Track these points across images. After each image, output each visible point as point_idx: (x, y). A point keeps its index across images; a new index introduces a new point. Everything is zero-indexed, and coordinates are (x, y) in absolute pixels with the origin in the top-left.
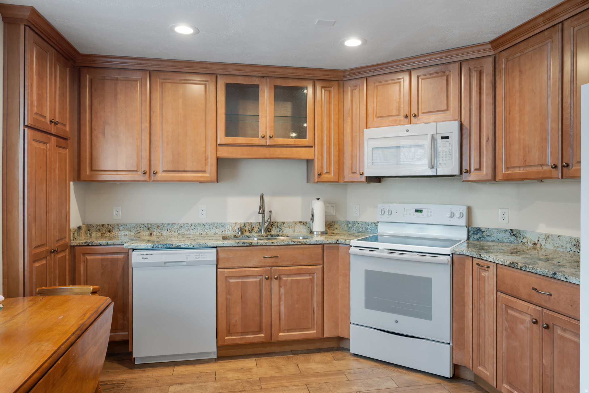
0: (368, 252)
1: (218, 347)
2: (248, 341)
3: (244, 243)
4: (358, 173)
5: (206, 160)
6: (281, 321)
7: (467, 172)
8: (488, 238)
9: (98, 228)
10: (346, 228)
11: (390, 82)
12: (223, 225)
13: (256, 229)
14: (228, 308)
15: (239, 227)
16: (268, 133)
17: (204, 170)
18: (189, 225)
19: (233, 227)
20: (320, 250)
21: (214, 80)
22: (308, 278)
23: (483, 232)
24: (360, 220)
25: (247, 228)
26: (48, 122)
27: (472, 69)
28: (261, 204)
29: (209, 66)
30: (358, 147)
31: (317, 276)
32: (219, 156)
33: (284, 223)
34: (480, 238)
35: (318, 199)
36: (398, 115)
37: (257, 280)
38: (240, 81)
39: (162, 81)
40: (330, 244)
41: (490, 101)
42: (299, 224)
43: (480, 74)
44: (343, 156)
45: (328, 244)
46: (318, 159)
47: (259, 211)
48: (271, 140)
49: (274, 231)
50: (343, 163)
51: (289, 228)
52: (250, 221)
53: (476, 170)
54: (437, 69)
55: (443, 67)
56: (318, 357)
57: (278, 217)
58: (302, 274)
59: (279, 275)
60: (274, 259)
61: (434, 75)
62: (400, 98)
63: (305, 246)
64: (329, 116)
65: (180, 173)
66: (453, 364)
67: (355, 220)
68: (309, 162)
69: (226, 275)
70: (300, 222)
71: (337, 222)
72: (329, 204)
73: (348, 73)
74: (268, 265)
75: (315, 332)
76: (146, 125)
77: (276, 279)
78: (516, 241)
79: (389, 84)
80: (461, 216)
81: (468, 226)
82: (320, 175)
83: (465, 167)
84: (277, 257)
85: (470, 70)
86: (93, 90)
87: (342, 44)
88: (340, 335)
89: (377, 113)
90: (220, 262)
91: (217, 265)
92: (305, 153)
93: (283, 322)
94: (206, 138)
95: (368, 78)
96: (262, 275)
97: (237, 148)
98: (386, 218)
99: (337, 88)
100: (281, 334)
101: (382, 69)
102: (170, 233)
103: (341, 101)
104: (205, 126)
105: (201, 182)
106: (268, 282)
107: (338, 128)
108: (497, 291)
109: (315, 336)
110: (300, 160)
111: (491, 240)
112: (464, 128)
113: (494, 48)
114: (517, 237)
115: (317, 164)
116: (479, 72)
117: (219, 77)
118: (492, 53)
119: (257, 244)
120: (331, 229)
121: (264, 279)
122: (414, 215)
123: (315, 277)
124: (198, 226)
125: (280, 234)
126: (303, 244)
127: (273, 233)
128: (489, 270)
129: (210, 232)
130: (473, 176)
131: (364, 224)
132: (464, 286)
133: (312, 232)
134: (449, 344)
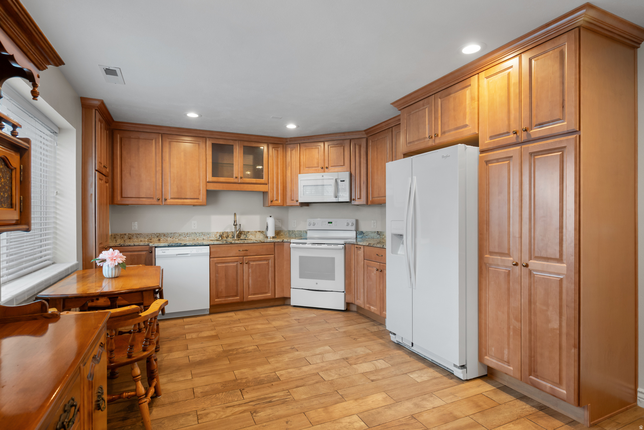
0: (301, 245)
1: (210, 306)
2: (229, 302)
3: (226, 242)
4: (295, 200)
5: (199, 191)
6: (250, 289)
7: (354, 200)
8: (366, 237)
9: (122, 236)
10: (288, 235)
11: (313, 147)
12: (209, 233)
13: (230, 236)
14: (217, 282)
15: (219, 234)
16: (239, 175)
17: (198, 198)
18: (186, 234)
19: (215, 235)
20: (273, 246)
21: (204, 141)
22: (266, 262)
23: (364, 233)
24: (296, 230)
25: (225, 236)
26: (103, 167)
27: (356, 144)
28: (235, 220)
29: (201, 132)
30: (295, 185)
31: (271, 262)
32: (208, 189)
33: (248, 232)
34: (362, 237)
35: (271, 217)
36: (318, 167)
37: (235, 264)
38: (221, 142)
39: (170, 140)
40: (279, 242)
41: (365, 162)
42: (258, 233)
43: (360, 146)
44: (286, 190)
45: (277, 242)
46: (271, 192)
47: (234, 224)
48: (241, 179)
49: (242, 237)
50: (286, 194)
51: (252, 235)
52: (226, 231)
53: (358, 199)
54: (338, 142)
55: (341, 141)
56: (272, 309)
57: (245, 228)
58: (262, 260)
59: (248, 261)
60: (245, 252)
61: (337, 146)
62: (319, 157)
63: (264, 244)
64: (277, 165)
65: (182, 199)
66: (346, 303)
67: (294, 230)
68: (265, 193)
69: (215, 262)
70: (259, 231)
71: (282, 231)
72: (277, 220)
73: (289, 140)
74: (241, 255)
75: (270, 294)
76: (159, 168)
77: (246, 263)
78: (380, 238)
79: (313, 148)
80: (353, 224)
81: (357, 230)
82: (272, 201)
83: (353, 197)
84: (247, 250)
85: (355, 144)
86: (122, 145)
87: (285, 127)
88: (285, 296)
89: (306, 165)
90: (212, 254)
91: (210, 256)
92: (262, 188)
93: (251, 289)
94: (199, 178)
95: (300, 144)
96: (238, 262)
97: (219, 184)
98: (312, 227)
99: (282, 148)
100: (249, 297)
101: (308, 139)
102: (173, 239)
103: (285, 156)
104: (199, 170)
105: (194, 205)
106: (242, 265)
107: (283, 173)
108: (364, 259)
109: (271, 297)
110: (259, 192)
111: (368, 237)
112: (352, 176)
113: (367, 134)
114: (380, 235)
115: (270, 195)
116: (359, 146)
117: (207, 139)
118: (366, 136)
119: (235, 243)
120: (279, 235)
121: (239, 264)
122: (327, 225)
123: (270, 262)
124: (192, 234)
125: (247, 238)
126: (262, 243)
127: (241, 238)
128: (361, 249)
129: (200, 238)
130: (357, 202)
131: (299, 232)
132: (351, 260)
133: (267, 237)
134: (344, 292)
